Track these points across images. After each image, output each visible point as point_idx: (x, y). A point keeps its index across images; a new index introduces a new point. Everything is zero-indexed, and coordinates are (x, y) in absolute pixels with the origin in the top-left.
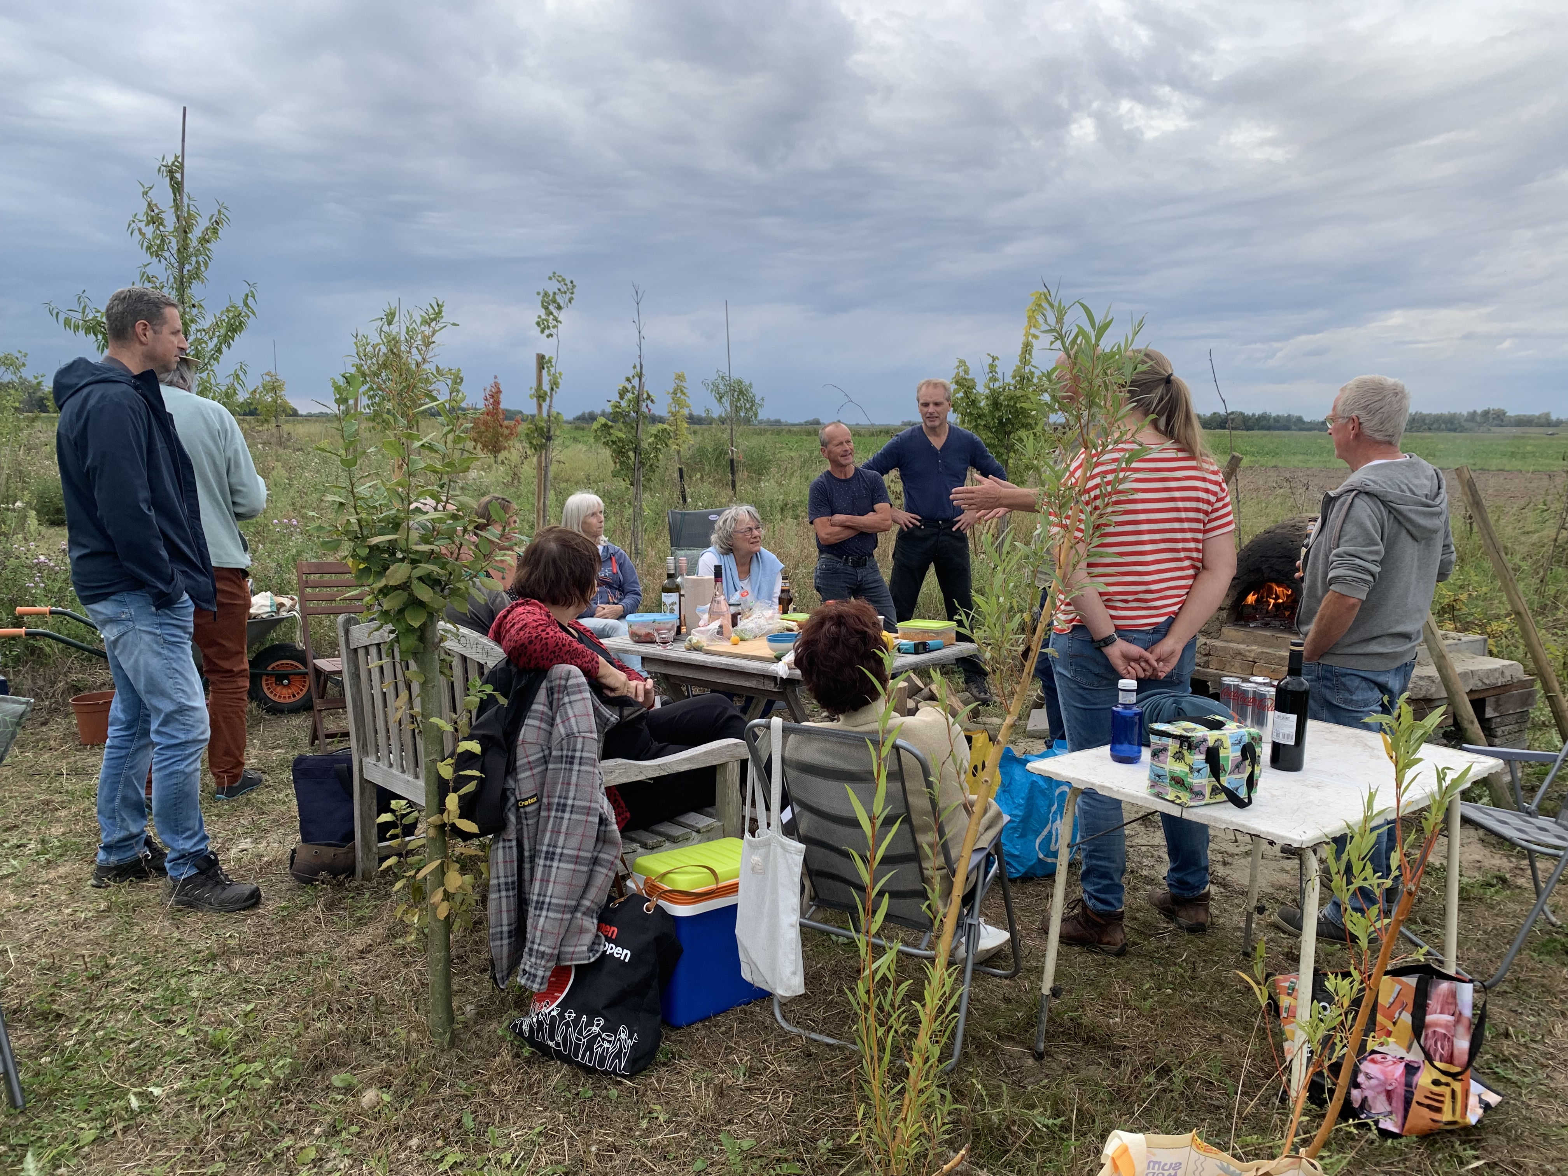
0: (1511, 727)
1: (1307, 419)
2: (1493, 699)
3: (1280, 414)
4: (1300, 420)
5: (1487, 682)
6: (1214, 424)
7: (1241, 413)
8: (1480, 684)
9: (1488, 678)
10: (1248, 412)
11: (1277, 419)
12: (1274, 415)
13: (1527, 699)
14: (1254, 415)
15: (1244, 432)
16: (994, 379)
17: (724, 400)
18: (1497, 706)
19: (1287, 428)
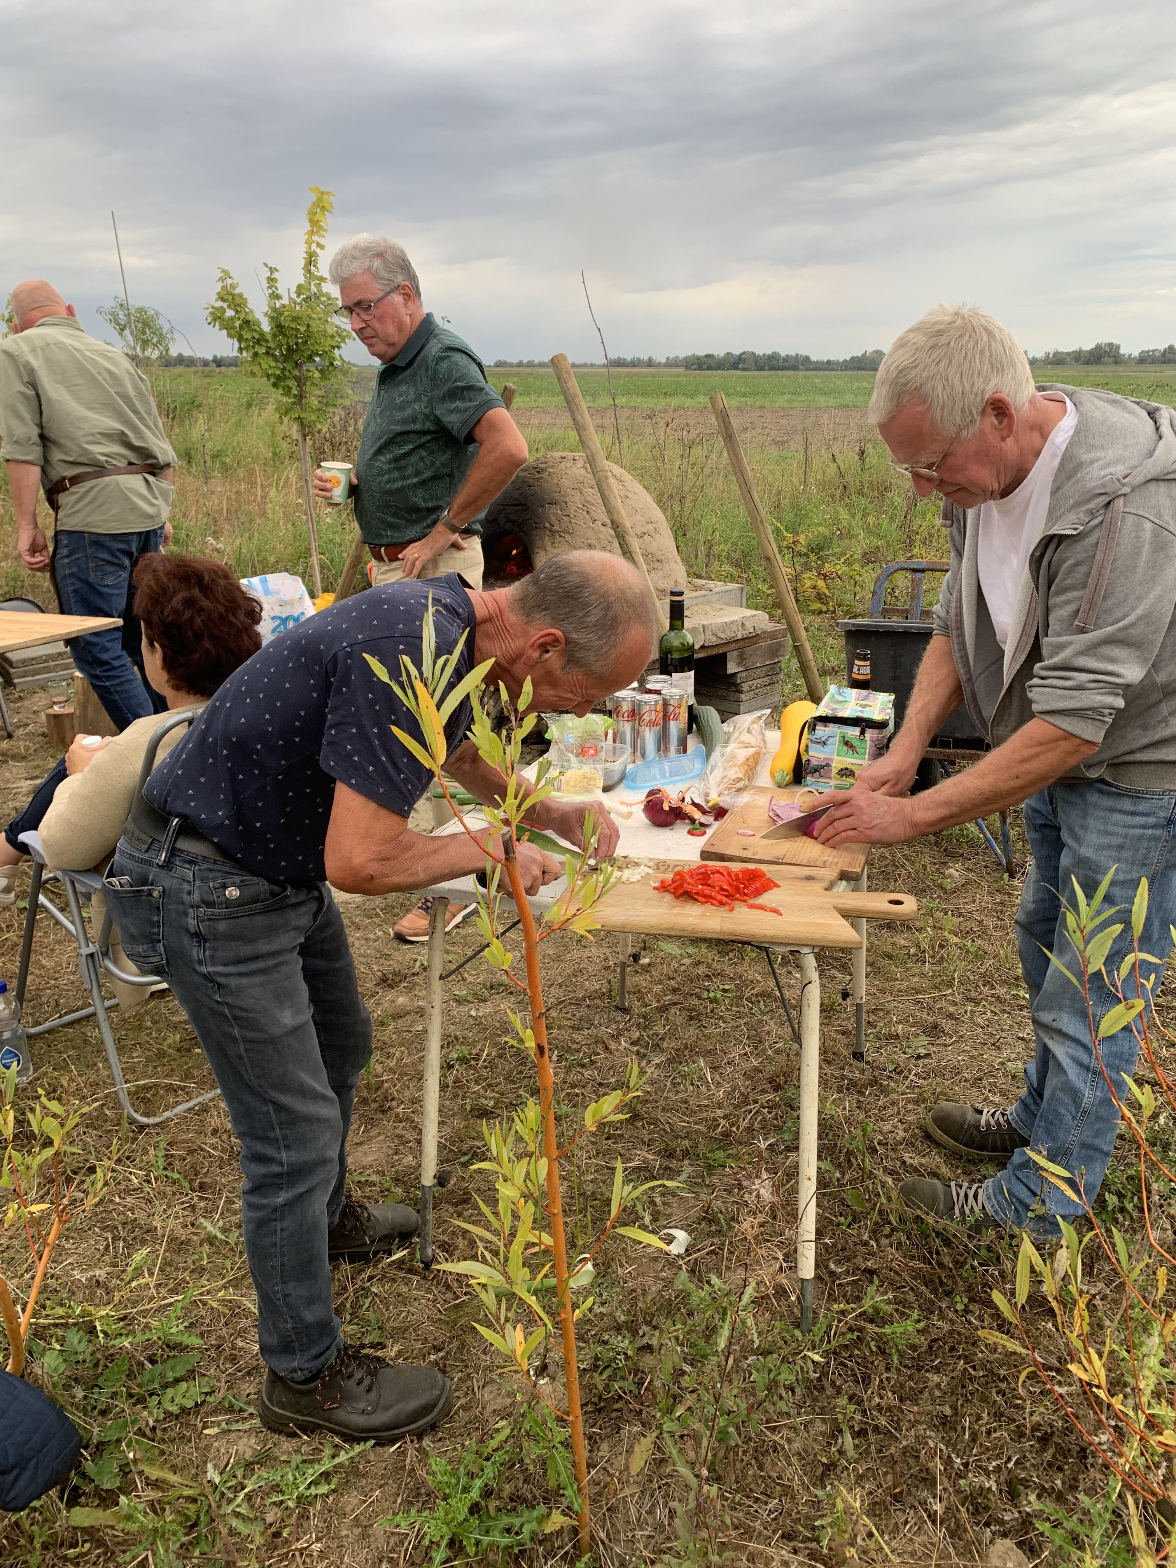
0: (760, 681)
1: (814, 358)
2: (736, 653)
3: (790, 353)
4: (807, 359)
5: (723, 636)
6: (727, 365)
7: (754, 354)
8: (715, 639)
9: (724, 631)
10: (759, 352)
11: (787, 359)
12: (783, 354)
13: (775, 651)
14: (764, 355)
15: (758, 373)
16: (276, 296)
17: (127, 332)
18: (742, 659)
19: (795, 368)
